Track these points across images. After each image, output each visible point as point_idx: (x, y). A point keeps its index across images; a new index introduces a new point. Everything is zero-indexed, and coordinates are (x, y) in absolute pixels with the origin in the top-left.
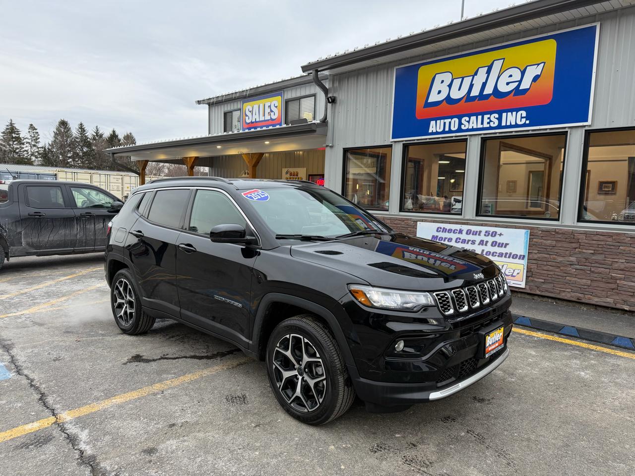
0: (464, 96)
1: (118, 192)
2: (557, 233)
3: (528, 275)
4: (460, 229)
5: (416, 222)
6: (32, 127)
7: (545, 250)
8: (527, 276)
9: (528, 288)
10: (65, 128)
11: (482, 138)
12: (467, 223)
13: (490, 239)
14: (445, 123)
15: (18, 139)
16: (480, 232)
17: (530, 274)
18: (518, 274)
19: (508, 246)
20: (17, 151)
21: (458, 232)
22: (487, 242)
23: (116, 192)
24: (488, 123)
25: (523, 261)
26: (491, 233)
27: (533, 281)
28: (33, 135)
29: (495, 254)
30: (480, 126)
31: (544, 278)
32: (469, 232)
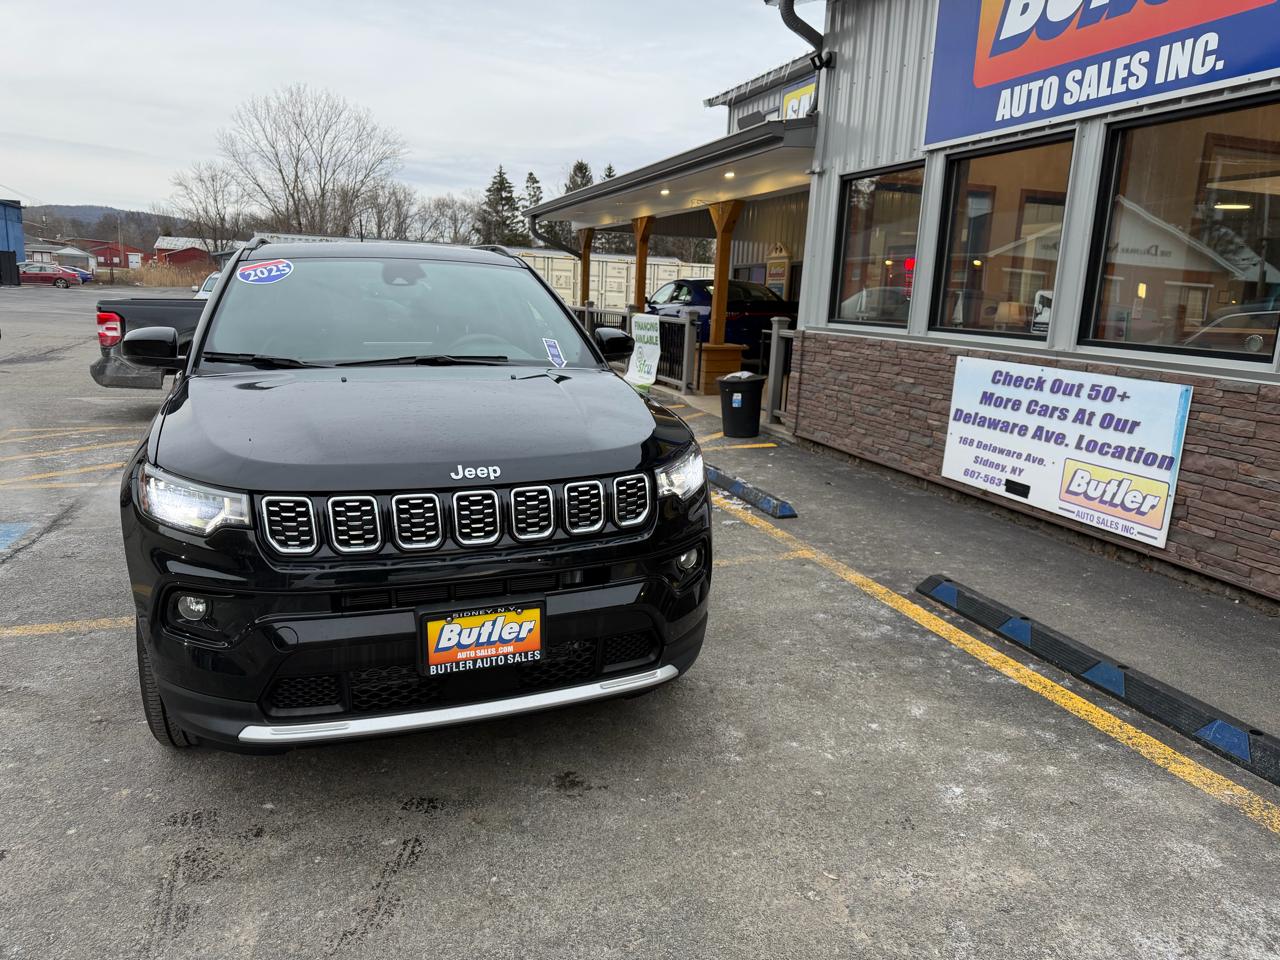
0: (1078, 10)
1: (620, 295)
2: (1263, 398)
3: (1177, 515)
4: (1040, 378)
5: (954, 356)
6: (532, 179)
7: (1226, 446)
8: (1172, 517)
9: (1172, 550)
10: (583, 177)
11: (1109, 125)
12: (1058, 361)
13: (1100, 408)
14: (1030, 92)
15: (510, 201)
16: (1081, 386)
17: (1180, 512)
18: (1153, 507)
19: (1137, 429)
20: (508, 222)
21: (1034, 384)
22: (1092, 414)
23: (617, 294)
24: (1125, 81)
25: (1168, 473)
26: (1102, 390)
27: (1187, 531)
28: (532, 193)
29: (1106, 449)
30: (1105, 92)
31: (1215, 526)
32: (1057, 387)
